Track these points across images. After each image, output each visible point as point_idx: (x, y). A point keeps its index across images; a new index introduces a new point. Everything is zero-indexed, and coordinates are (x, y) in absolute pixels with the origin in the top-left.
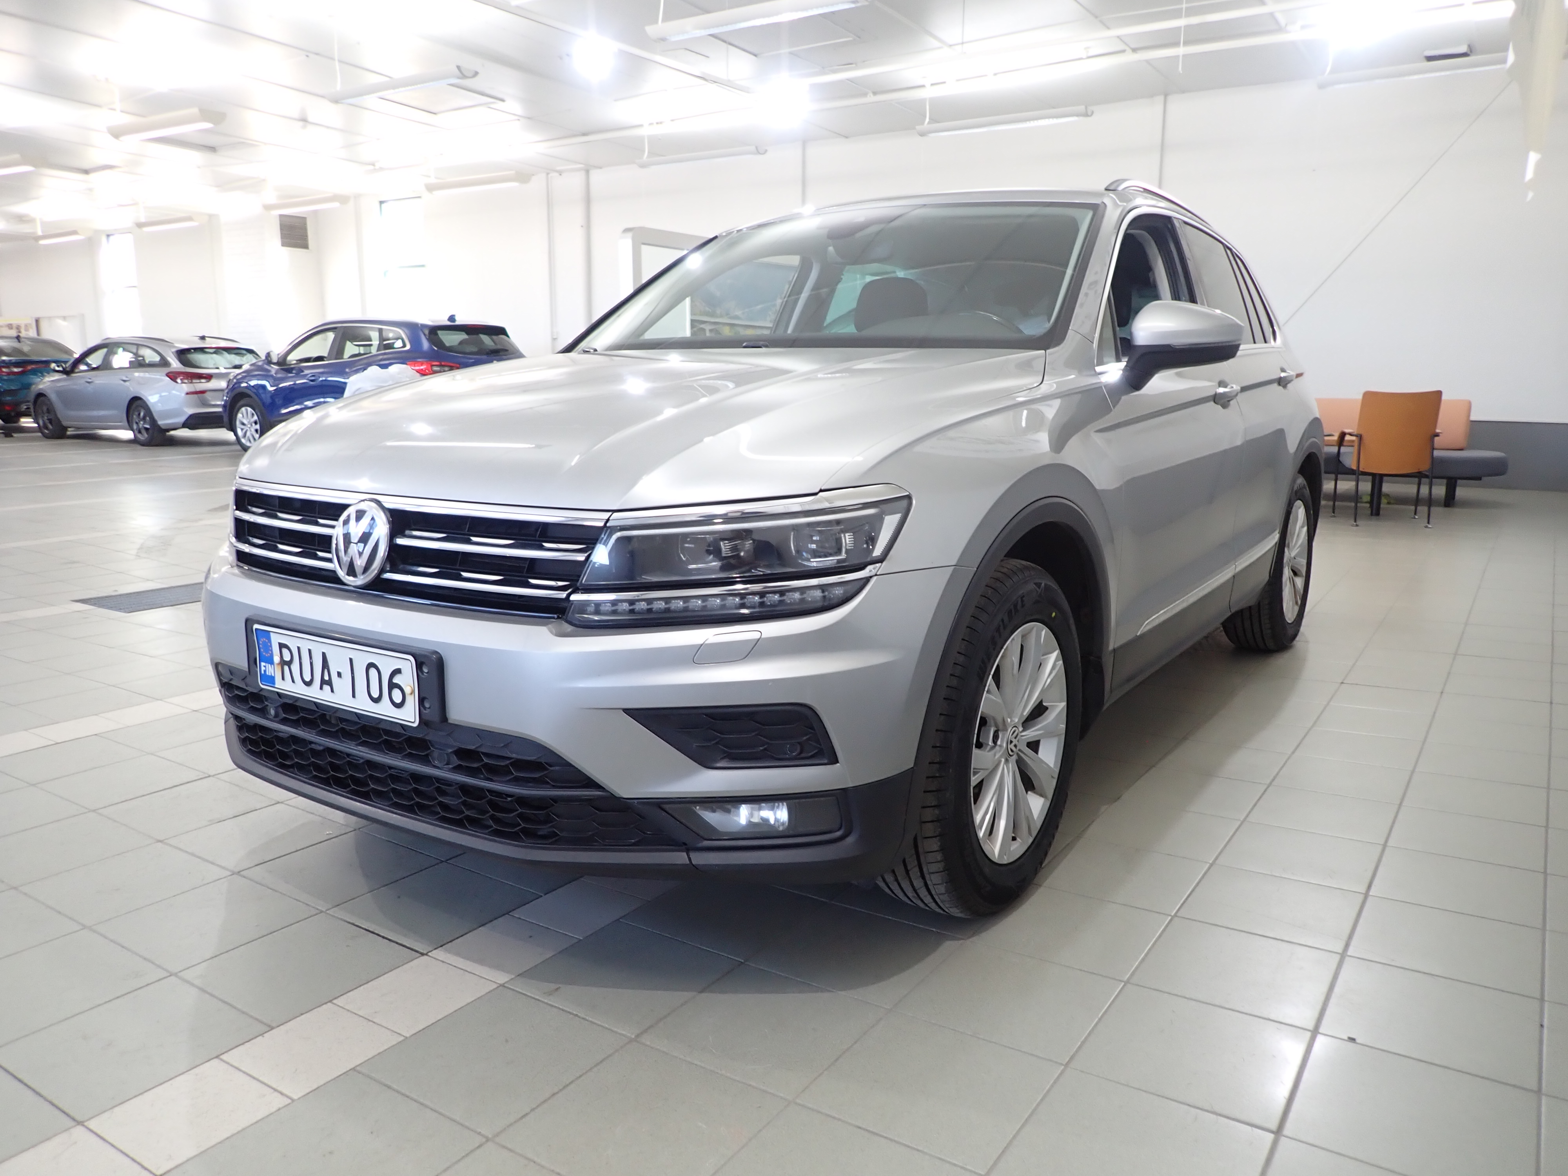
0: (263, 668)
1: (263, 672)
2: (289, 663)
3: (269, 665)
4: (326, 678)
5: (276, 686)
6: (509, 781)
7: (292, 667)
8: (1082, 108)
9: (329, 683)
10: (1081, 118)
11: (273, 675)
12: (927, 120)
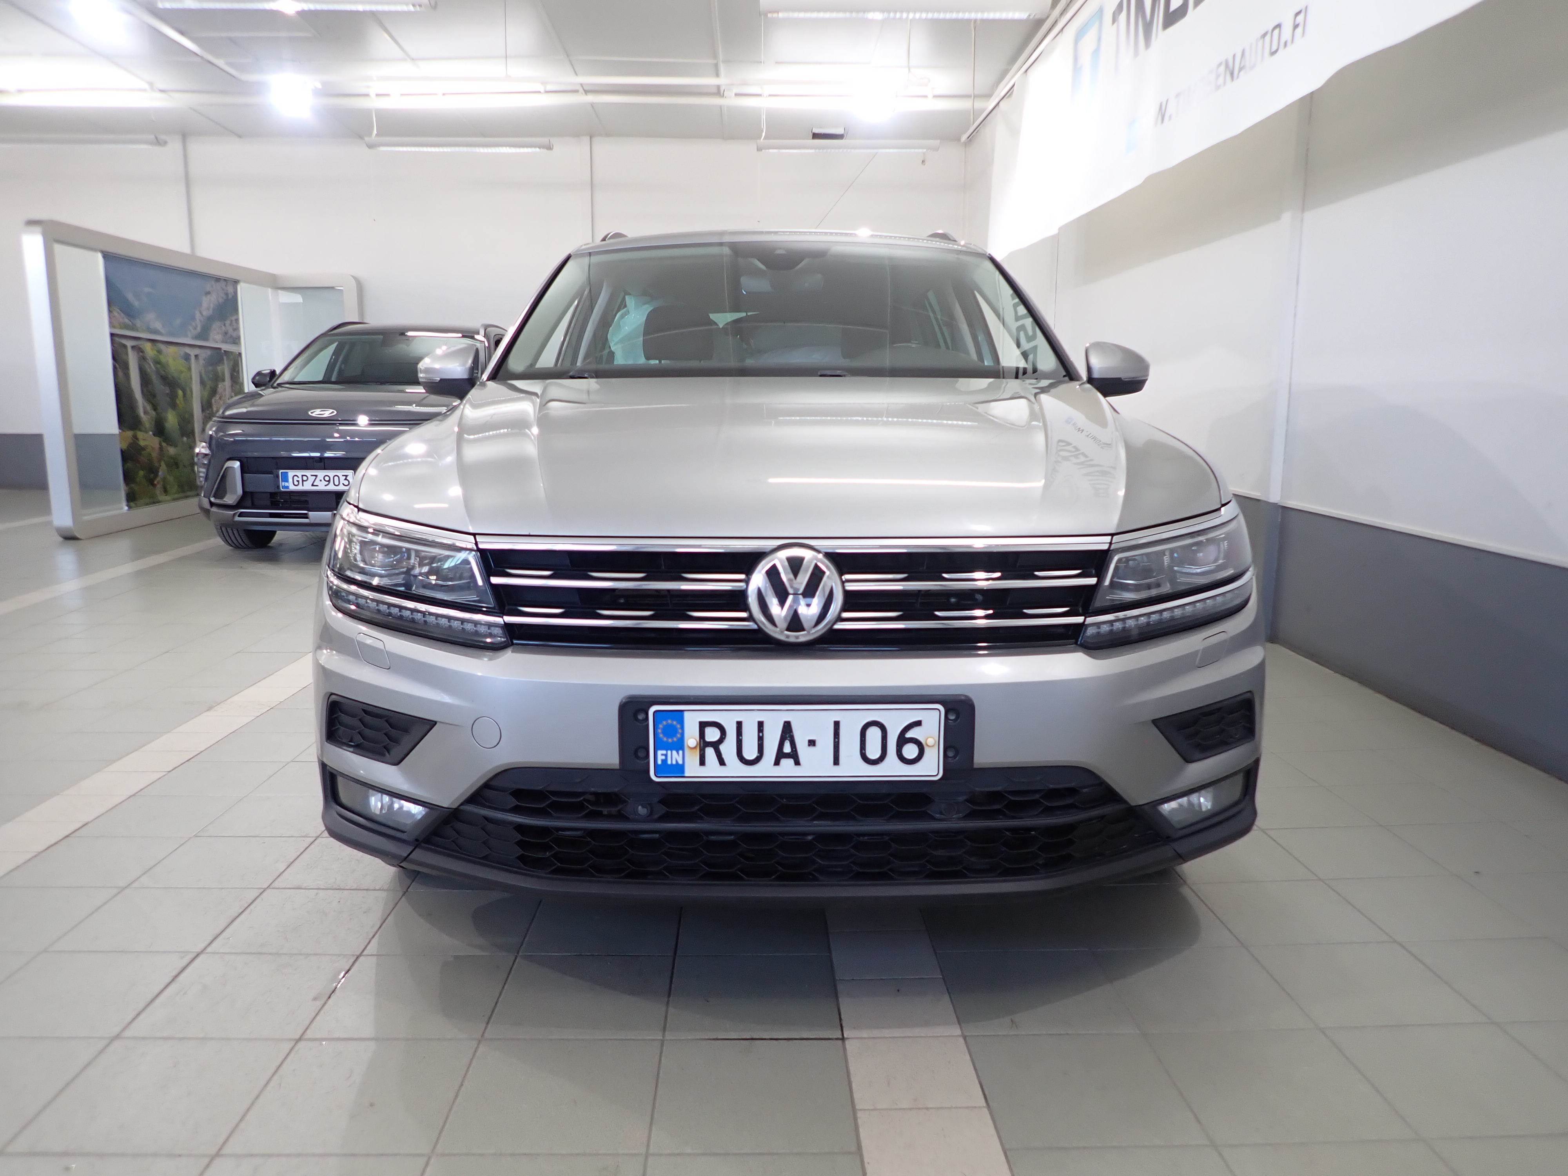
0: (660, 758)
1: (659, 762)
2: (716, 745)
3: (674, 752)
4: (787, 749)
5: (686, 775)
6: (1041, 812)
7: (722, 748)
8: (544, 140)
9: (794, 756)
10: (545, 151)
11: (680, 762)
12: (375, 132)
